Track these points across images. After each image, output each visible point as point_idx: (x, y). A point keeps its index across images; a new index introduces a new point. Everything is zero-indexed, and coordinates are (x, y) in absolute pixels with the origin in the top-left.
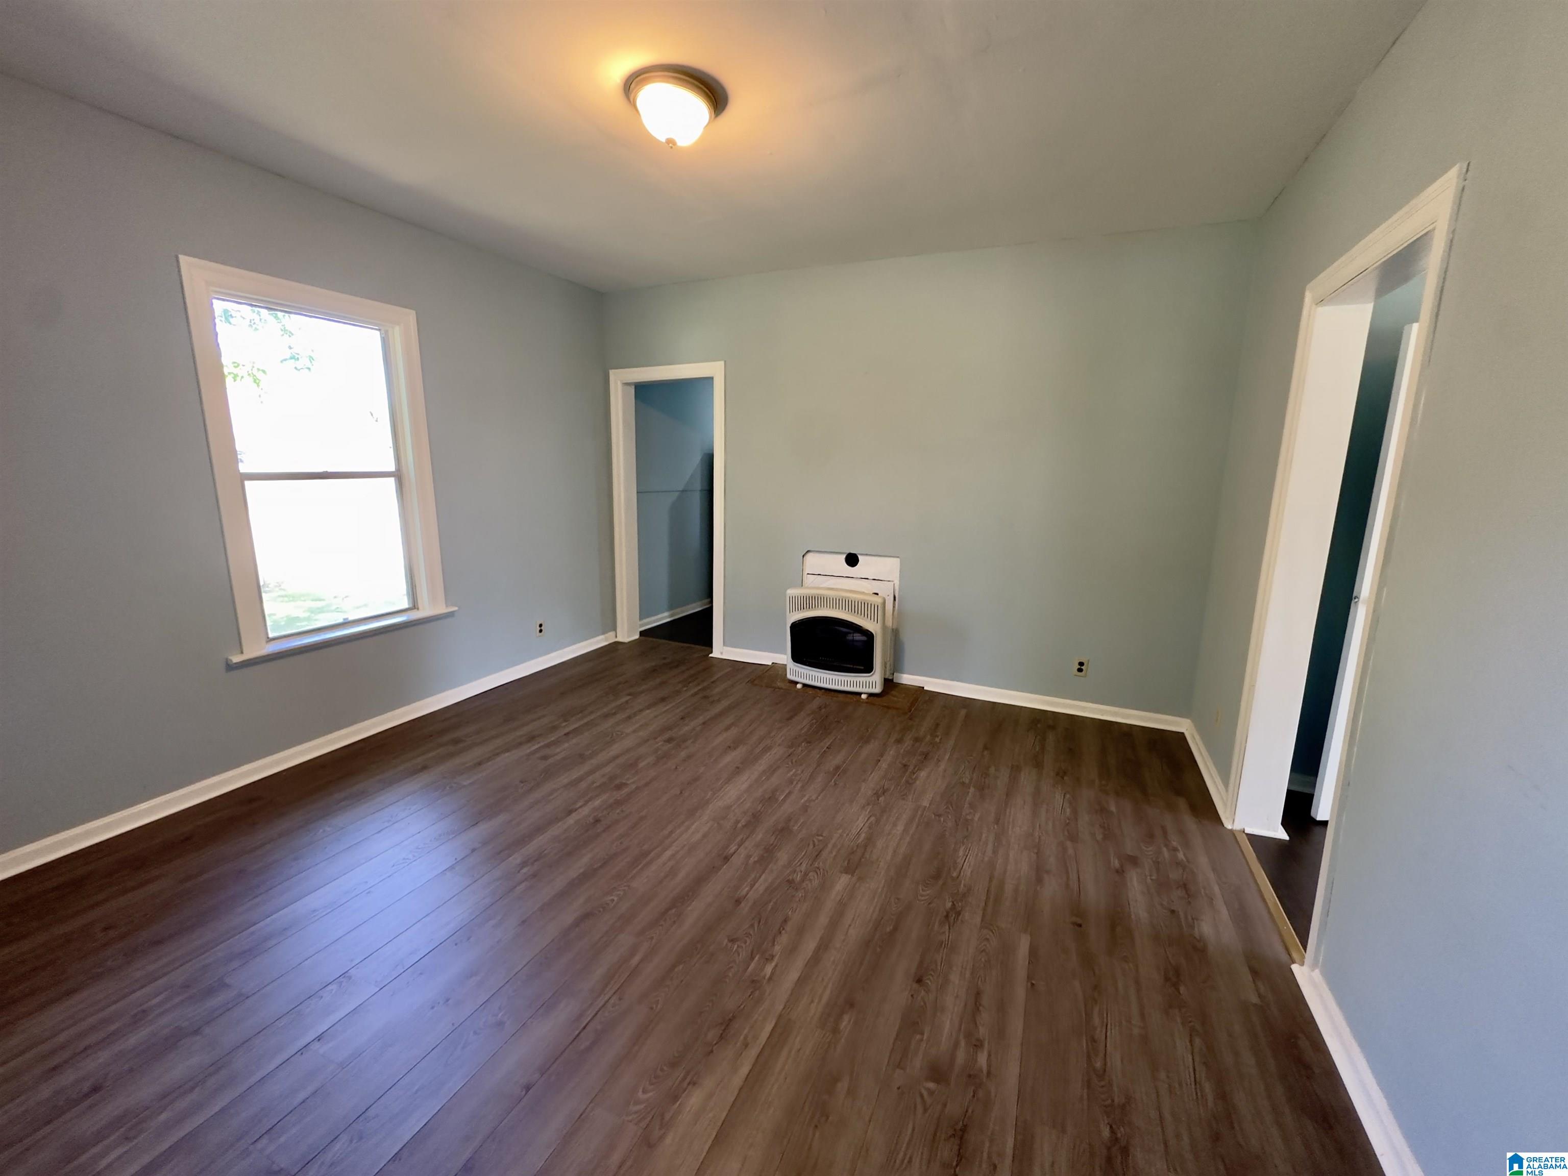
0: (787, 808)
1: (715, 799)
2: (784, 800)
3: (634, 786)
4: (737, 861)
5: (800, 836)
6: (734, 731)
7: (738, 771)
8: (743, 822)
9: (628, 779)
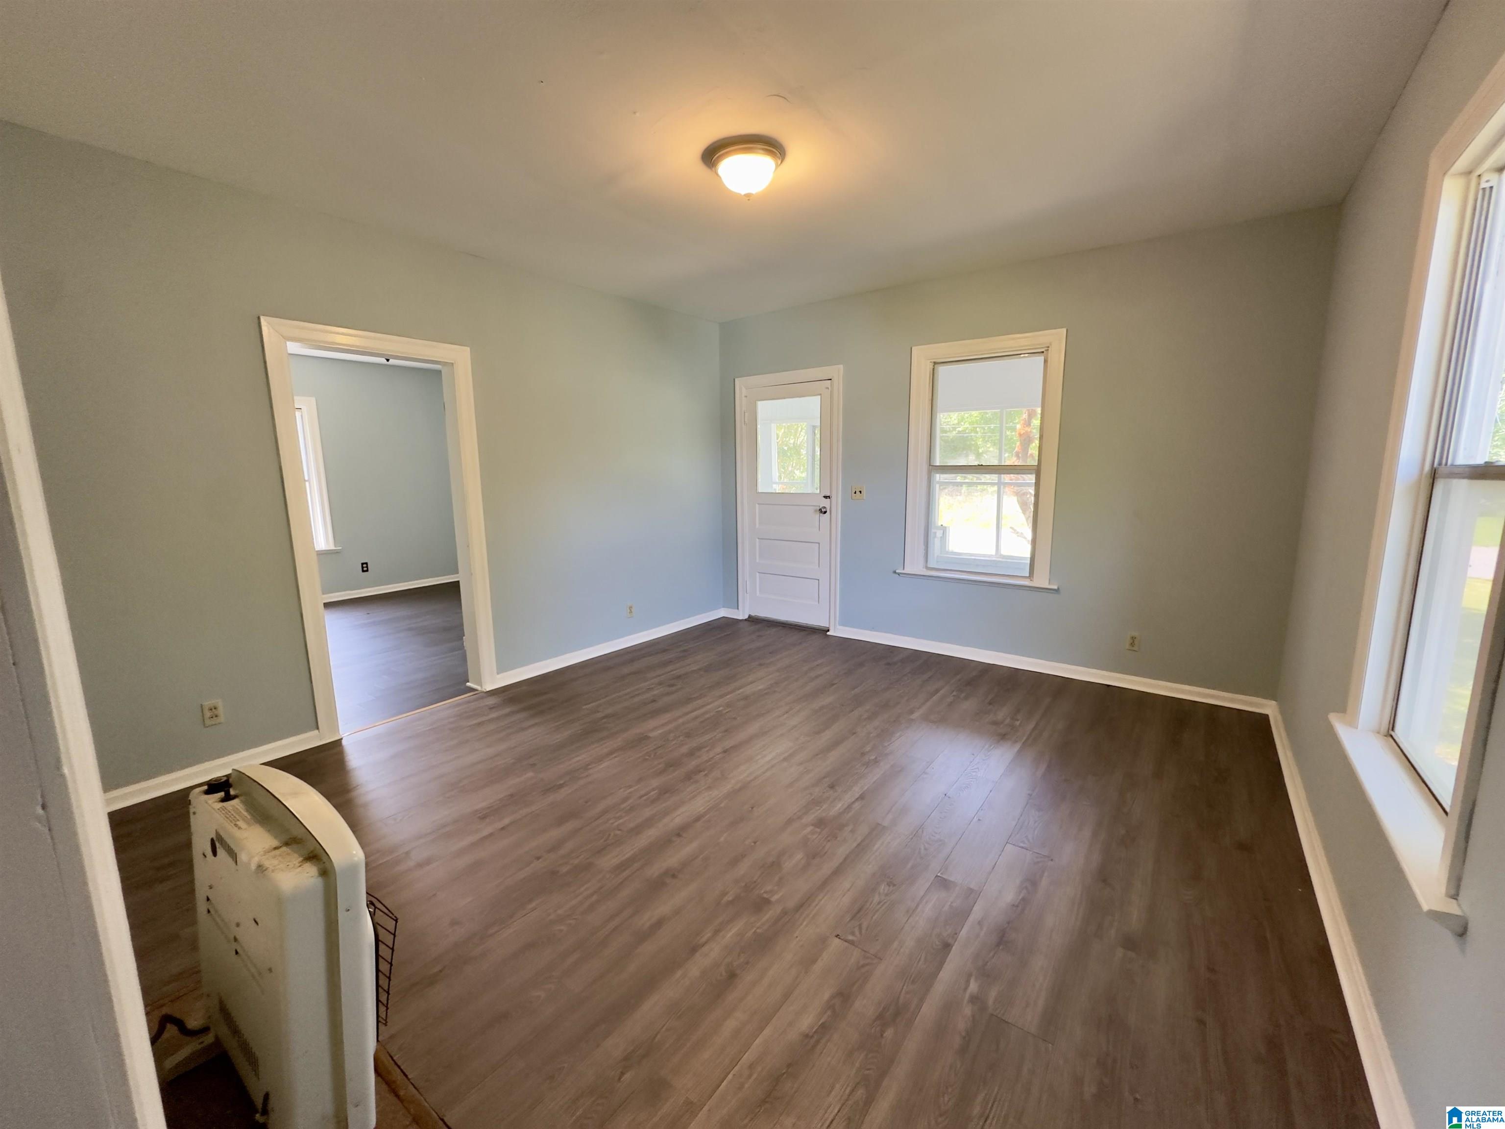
0: (655, 783)
1: (720, 797)
2: (653, 790)
3: (805, 820)
4: (718, 749)
5: (662, 760)
6: (646, 919)
7: (680, 832)
8: (703, 773)
9: (812, 833)
